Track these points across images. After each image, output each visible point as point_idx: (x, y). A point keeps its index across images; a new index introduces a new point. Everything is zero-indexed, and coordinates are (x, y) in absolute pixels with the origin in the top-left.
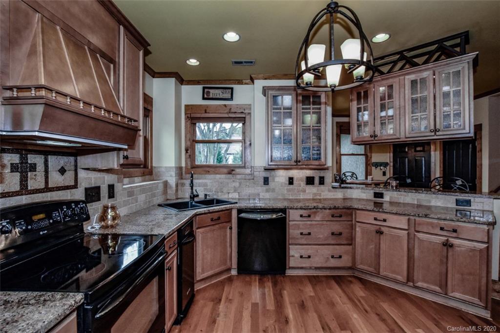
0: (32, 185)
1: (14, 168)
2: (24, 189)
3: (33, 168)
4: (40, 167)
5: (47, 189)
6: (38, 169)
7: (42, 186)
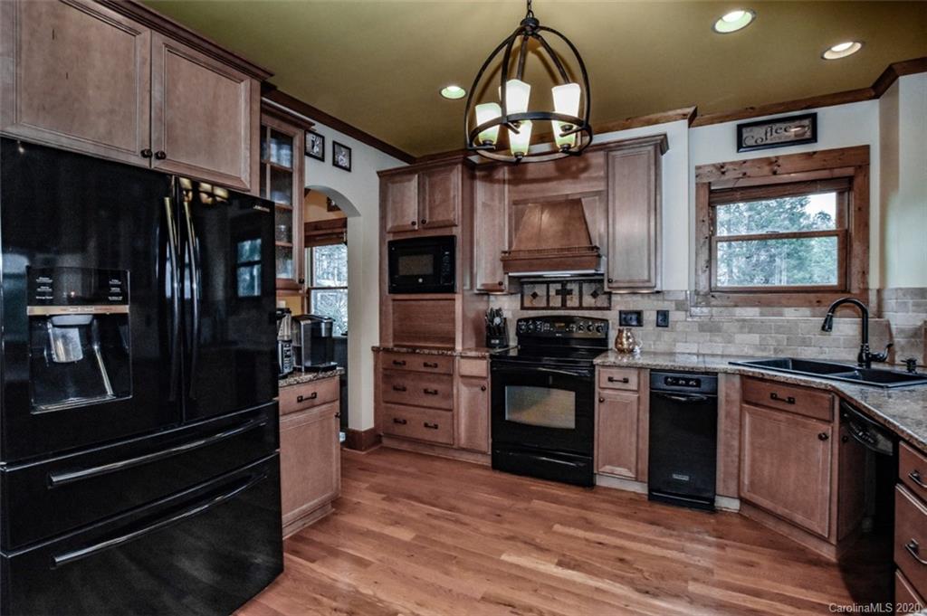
0: (569, 304)
1: (558, 292)
2: (564, 306)
3: (570, 292)
4: (576, 292)
5: (581, 308)
6: (574, 293)
7: (577, 305)
